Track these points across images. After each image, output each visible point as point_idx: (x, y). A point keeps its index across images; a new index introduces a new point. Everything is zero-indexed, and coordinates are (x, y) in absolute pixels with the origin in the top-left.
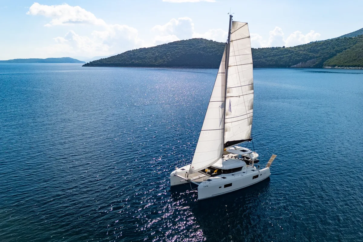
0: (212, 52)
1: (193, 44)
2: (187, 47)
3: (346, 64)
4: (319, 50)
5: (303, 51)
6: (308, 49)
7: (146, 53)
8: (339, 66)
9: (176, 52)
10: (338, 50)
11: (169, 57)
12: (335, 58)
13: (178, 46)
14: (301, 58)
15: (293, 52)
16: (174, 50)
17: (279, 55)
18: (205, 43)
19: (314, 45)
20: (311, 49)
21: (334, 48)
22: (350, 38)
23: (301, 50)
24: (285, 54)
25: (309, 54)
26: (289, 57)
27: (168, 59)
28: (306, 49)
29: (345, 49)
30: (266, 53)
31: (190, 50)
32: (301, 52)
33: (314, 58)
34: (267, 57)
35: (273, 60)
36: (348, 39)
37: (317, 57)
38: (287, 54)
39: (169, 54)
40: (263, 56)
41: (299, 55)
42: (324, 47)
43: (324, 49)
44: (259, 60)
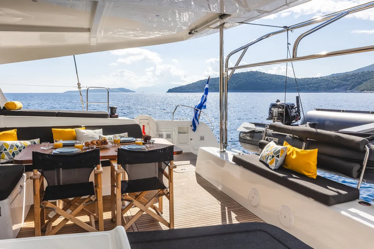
0: (267, 80)
1: (251, 75)
2: (247, 77)
3: (372, 89)
4: (349, 80)
5: (337, 80)
6: (341, 79)
7: (215, 81)
8: (367, 90)
9: (239, 81)
10: (363, 80)
11: (234, 84)
12: (362, 85)
13: (240, 76)
14: (336, 85)
15: (329, 81)
16: (237, 79)
17: (318, 83)
18: (260, 74)
19: (345, 76)
20: (343, 79)
21: (360, 78)
22: (372, 71)
23: (335, 80)
24: (323, 82)
25: (342, 82)
26: (327, 84)
27: (233, 86)
28: (339, 78)
29: (369, 79)
30: (308, 82)
31: (250, 79)
32: (335, 81)
33: (346, 85)
34: (309, 84)
35: (314, 86)
36: (371, 72)
37: (348, 85)
38: (325, 82)
39: (233, 82)
40: (306, 83)
41: (334, 83)
42: (353, 77)
43: (353, 79)
44: (304, 86)
